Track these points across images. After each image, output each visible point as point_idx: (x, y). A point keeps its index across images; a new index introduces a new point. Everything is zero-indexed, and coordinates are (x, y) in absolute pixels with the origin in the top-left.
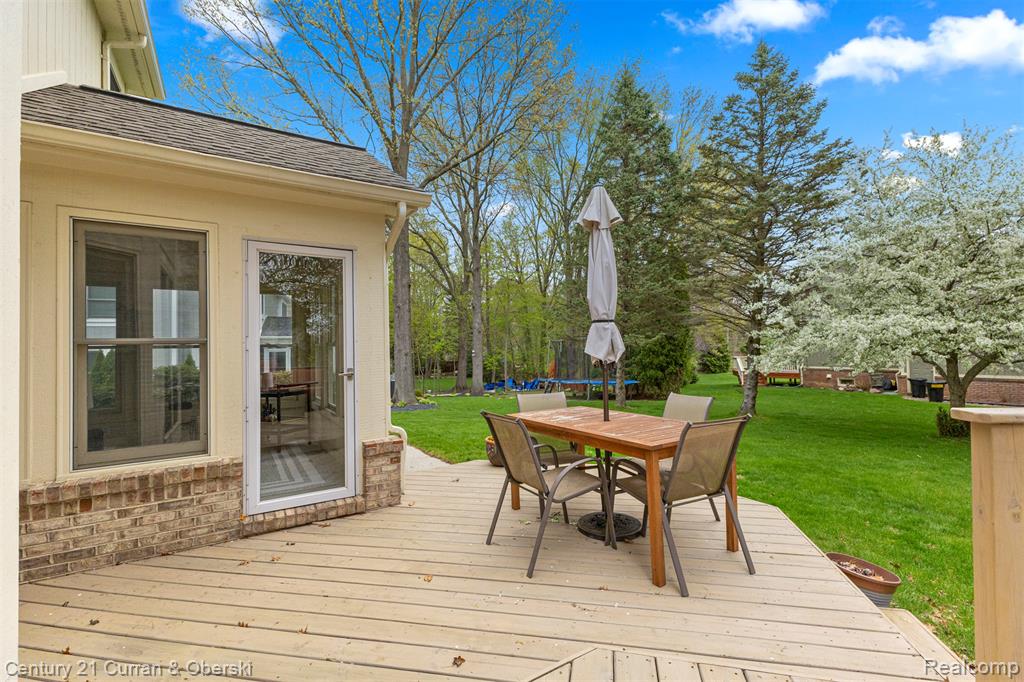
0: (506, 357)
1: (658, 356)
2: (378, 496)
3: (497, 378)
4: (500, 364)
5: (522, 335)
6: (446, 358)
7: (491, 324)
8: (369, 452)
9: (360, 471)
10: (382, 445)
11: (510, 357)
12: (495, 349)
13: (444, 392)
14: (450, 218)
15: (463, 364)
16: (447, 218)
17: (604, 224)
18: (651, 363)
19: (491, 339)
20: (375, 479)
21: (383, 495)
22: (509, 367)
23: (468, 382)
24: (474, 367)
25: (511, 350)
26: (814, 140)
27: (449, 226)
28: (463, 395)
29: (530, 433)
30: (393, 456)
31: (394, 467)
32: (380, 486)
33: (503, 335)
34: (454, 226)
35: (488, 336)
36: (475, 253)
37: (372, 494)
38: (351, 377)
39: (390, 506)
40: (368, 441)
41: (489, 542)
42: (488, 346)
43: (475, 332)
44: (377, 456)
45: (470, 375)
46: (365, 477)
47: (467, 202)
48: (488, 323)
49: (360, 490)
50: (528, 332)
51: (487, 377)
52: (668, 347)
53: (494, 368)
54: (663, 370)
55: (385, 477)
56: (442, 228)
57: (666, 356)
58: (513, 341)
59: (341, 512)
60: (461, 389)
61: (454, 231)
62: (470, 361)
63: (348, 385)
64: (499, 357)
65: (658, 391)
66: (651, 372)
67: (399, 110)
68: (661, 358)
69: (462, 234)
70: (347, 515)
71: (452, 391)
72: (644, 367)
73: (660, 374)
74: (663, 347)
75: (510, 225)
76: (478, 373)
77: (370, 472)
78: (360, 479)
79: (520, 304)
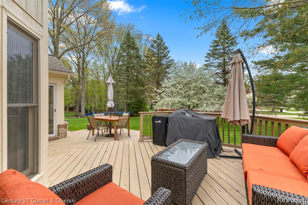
0: (93, 105)
1: (137, 105)
2: (61, 135)
3: (90, 112)
4: (91, 107)
5: (99, 98)
6: (71, 106)
7: (88, 95)
8: (59, 126)
9: (57, 131)
10: (63, 125)
11: (95, 106)
12: (89, 103)
13: (70, 117)
14: (73, 60)
15: (78, 108)
16: (72, 60)
17: (111, 83)
18: (135, 107)
19: (88, 99)
20: (61, 132)
21: (63, 135)
22: (94, 108)
23: (79, 114)
24: (82, 109)
25: (95, 103)
26: (167, 59)
27: (73, 62)
28: (78, 117)
29: (96, 121)
30: (65, 127)
31: (66, 129)
32: (62, 133)
33: (92, 98)
34: (75, 63)
35: (87, 99)
36: (83, 73)
37: (60, 135)
38: (55, 111)
39: (64, 137)
40: (59, 124)
41: (87, 139)
42: (87, 102)
43: (82, 98)
44: (61, 127)
45: (80, 111)
46: (58, 132)
47: (80, 55)
48: (87, 95)
49: (57, 135)
50: (101, 98)
51: (86, 112)
52: (139, 103)
53: (89, 109)
54: (138, 109)
55: (63, 131)
56: (70, 63)
57: (139, 105)
58: (96, 100)
59: (53, 139)
60: (77, 116)
61: (75, 64)
62: (80, 107)
63: (54, 113)
64: (91, 105)
65: (136, 114)
66: (135, 110)
67: (56, 27)
68: (137, 106)
69: (78, 65)
70: (54, 140)
71: (73, 117)
72: (133, 108)
73: (137, 110)
74: (138, 103)
75: (95, 64)
76: (83, 110)
77: (60, 130)
78: (57, 132)
79: (98, 89)
